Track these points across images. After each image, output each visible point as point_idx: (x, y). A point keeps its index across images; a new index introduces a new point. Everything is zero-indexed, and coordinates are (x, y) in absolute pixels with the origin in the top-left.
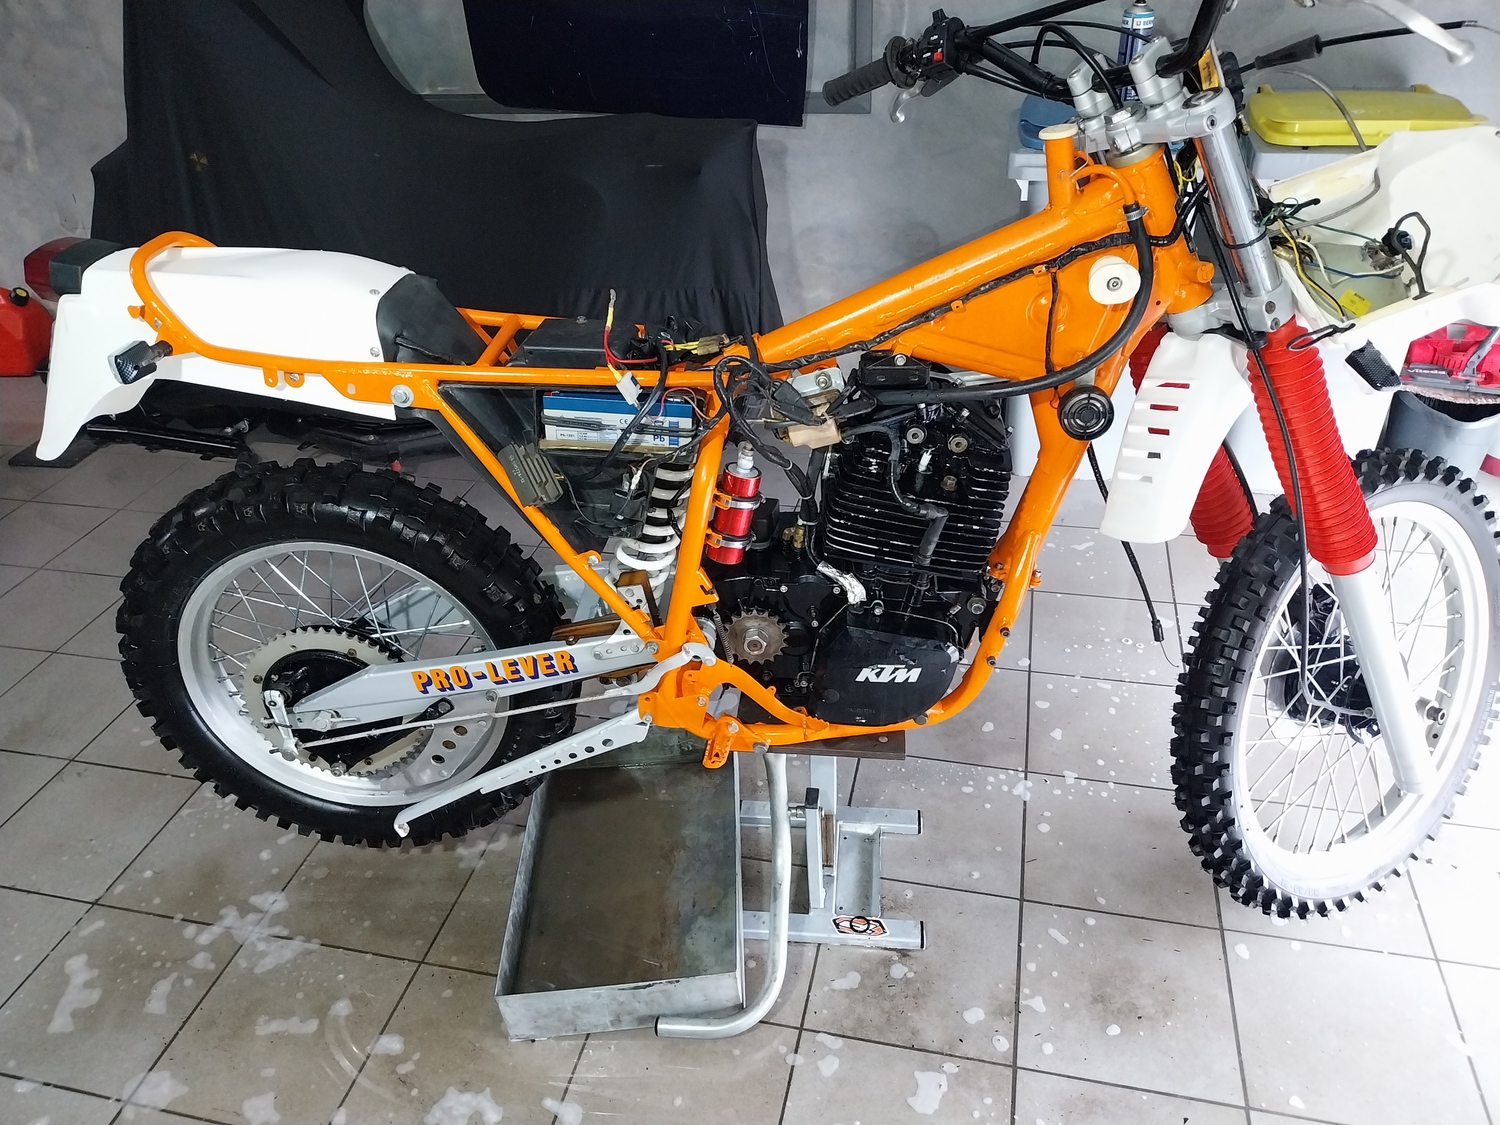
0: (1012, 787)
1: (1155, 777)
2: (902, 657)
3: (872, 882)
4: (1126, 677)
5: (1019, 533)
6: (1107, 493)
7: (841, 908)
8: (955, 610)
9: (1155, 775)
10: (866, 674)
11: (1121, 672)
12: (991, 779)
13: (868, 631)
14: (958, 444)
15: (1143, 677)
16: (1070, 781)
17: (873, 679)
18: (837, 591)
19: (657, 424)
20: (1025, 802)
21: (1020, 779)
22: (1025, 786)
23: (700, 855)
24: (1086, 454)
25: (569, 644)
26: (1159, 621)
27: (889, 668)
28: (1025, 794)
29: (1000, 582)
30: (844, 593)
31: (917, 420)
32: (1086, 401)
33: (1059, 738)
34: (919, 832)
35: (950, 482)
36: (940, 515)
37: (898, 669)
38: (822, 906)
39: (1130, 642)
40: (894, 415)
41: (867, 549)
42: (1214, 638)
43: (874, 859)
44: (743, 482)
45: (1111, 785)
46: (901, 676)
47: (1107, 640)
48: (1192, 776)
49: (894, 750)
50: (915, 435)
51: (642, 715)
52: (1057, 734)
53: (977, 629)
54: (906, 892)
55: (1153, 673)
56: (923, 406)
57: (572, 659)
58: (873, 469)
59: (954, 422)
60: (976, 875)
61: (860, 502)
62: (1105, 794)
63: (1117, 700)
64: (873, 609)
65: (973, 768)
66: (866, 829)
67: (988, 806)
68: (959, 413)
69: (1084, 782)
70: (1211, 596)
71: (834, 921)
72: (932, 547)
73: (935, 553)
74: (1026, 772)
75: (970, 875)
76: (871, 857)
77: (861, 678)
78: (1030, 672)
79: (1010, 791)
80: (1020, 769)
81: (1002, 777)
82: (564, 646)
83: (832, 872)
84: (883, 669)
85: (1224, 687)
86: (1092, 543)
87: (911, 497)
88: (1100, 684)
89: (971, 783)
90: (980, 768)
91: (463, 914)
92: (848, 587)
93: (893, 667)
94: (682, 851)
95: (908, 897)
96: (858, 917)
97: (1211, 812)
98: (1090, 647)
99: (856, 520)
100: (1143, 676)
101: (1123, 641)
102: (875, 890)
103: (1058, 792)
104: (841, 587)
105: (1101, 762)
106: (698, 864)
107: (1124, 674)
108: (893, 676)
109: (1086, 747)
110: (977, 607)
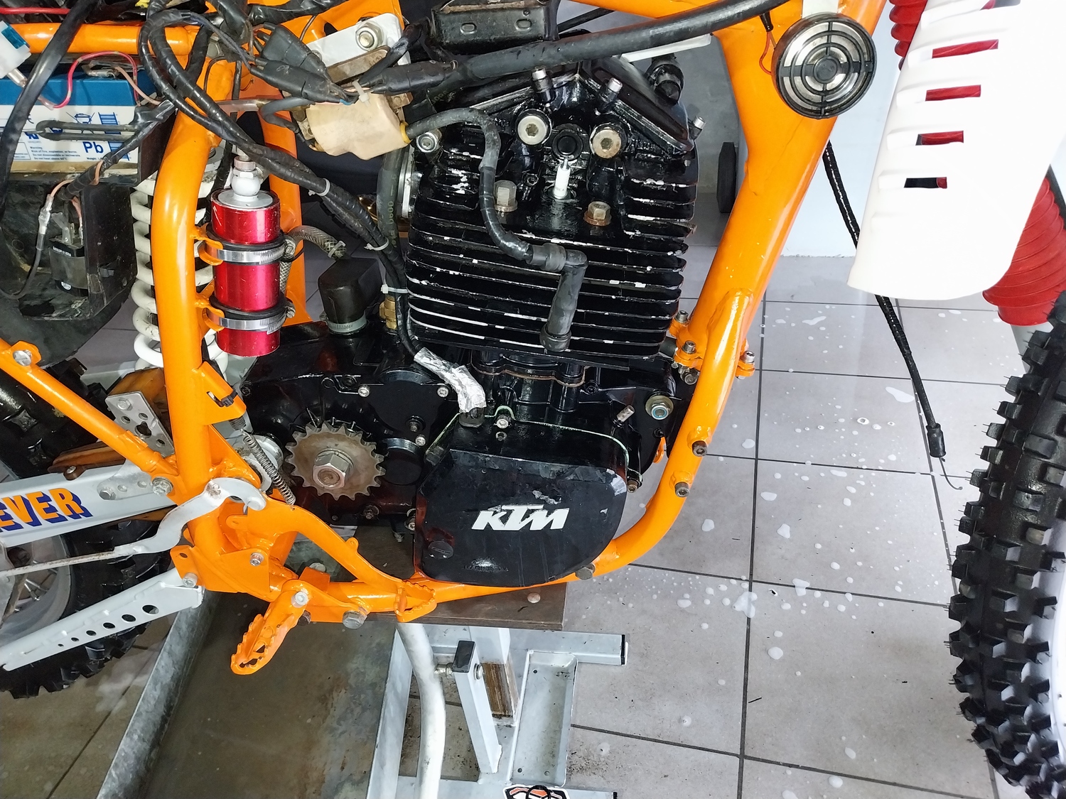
0: (734, 600)
1: (900, 586)
2: (537, 494)
3: (560, 732)
4: (863, 463)
5: (718, 295)
6: (858, 230)
7: (520, 770)
8: (624, 416)
9: (900, 583)
10: (486, 519)
11: (857, 459)
12: (710, 591)
13: (481, 456)
14: (605, 141)
15: (882, 463)
16: (802, 592)
17: (497, 526)
18: (443, 392)
19: (82, 120)
20: (749, 619)
21: (744, 590)
22: (750, 600)
23: (363, 696)
24: (821, 165)
25: (70, 478)
26: (938, 426)
27: (519, 510)
28: (749, 609)
29: (694, 371)
30: (453, 394)
31: (535, 102)
32: (824, 40)
33: (788, 536)
34: (623, 663)
35: (599, 212)
36: (571, 263)
37: (533, 511)
38: (495, 770)
39: (867, 422)
40: (495, 96)
41: (471, 328)
42: (1027, 450)
43: (567, 700)
44: (245, 217)
45: (849, 597)
46: (539, 520)
47: (842, 420)
48: (985, 657)
49: (547, 616)
50: (534, 129)
51: (183, 575)
52: (785, 531)
53: (663, 439)
54: (601, 746)
55: (893, 458)
56: (540, 74)
57: (76, 499)
58: (460, 189)
59: (597, 104)
60: (688, 721)
61: (447, 248)
62: (842, 608)
63: (853, 490)
64: (495, 420)
65: (690, 577)
66: (561, 659)
67: (705, 626)
68: (605, 88)
69: (818, 594)
70: (1016, 386)
71: (508, 792)
72: (566, 321)
73: (574, 330)
74: (751, 581)
75: (680, 721)
76: (563, 697)
77: (479, 525)
78: (757, 459)
79: (732, 606)
80: (744, 578)
81: (723, 588)
82: (59, 481)
83: (512, 722)
84: (510, 512)
85: (1044, 529)
86: (823, 318)
87: (528, 236)
88: (835, 471)
89: (687, 596)
90: (698, 577)
91: (83, 771)
92: (457, 387)
93: (523, 509)
94: (344, 691)
95: (603, 753)
96: (536, 787)
97: (1014, 709)
98: (822, 428)
99: (443, 278)
100: (882, 461)
101: (859, 421)
102: (563, 746)
103: (787, 606)
104: (449, 386)
105: (836, 566)
106: (358, 710)
107: (862, 460)
108: (527, 521)
109: (819, 546)
110: (659, 408)
